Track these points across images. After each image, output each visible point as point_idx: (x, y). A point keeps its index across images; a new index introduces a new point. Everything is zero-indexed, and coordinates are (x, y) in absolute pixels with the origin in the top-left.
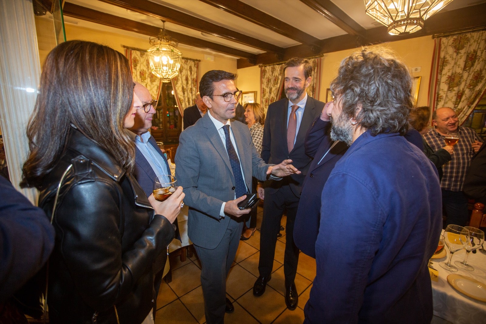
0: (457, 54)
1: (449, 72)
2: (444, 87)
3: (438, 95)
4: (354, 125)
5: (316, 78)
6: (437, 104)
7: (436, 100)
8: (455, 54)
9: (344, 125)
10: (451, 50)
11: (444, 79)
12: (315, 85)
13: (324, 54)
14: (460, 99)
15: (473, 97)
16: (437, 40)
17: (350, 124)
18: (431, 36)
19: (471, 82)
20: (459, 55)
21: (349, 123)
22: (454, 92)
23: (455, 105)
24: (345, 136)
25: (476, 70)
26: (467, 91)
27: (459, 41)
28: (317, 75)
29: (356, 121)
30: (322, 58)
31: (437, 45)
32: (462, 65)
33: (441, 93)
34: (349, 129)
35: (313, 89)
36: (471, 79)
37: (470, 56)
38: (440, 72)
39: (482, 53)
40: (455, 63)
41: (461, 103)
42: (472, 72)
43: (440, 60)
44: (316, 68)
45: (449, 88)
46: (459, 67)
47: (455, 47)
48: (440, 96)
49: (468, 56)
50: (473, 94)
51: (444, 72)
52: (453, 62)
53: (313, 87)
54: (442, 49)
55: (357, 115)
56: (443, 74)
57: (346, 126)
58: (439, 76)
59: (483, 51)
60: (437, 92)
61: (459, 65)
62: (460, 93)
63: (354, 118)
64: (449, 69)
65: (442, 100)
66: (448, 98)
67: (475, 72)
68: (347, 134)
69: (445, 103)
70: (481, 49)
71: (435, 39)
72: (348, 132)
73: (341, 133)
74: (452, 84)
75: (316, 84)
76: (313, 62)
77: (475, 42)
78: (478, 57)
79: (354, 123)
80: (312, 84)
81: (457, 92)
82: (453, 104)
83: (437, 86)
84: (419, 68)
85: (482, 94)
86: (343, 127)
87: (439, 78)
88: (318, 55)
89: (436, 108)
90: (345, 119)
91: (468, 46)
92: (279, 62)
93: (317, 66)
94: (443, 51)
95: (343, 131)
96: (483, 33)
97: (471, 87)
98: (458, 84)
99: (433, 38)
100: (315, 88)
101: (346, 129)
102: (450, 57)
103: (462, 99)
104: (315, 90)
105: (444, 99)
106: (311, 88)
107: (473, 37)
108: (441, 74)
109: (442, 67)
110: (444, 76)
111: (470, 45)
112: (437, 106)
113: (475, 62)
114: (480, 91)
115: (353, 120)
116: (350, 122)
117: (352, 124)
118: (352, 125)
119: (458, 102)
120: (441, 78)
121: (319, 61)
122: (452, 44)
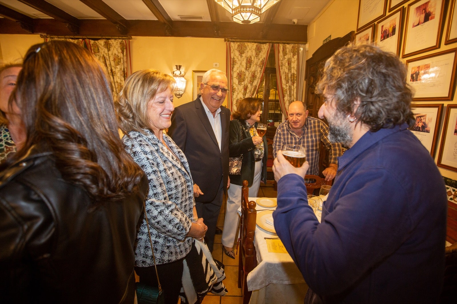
0: (241, 57)
1: (238, 69)
2: (236, 81)
3: (233, 88)
4: (352, 122)
5: (127, 62)
6: (233, 94)
7: (232, 91)
8: (240, 57)
9: (341, 124)
10: (237, 53)
11: (235, 75)
12: (125, 70)
13: (133, 37)
14: (246, 91)
15: (252, 90)
16: (228, 43)
17: (349, 121)
18: (223, 39)
19: (251, 79)
20: (242, 58)
21: (346, 122)
22: (242, 86)
23: (244, 95)
24: (342, 136)
25: (253, 71)
26: (249, 85)
27: (241, 47)
28: (127, 58)
29: (355, 117)
30: (130, 40)
31: (228, 47)
32: (245, 66)
33: (235, 86)
34: (347, 128)
35: (124, 74)
36: (250, 77)
37: (248, 60)
38: (232, 69)
39: (254, 59)
40: (241, 64)
41: (247, 94)
42: (250, 72)
43: (231, 59)
44: (125, 50)
45: (239, 82)
46: (243, 67)
47: (239, 51)
48: (234, 88)
49: (247, 59)
50: (252, 88)
51: (235, 69)
52: (239, 62)
53: (124, 71)
54: (232, 51)
55: (355, 110)
56: (234, 71)
57: (343, 125)
58: (232, 72)
59: (254, 57)
60: (232, 85)
61: (243, 65)
62: (245, 86)
63: (353, 115)
64: (238, 68)
65: (235, 91)
66: (239, 90)
67: (252, 72)
68: (345, 134)
69: (237, 94)
70: (254, 56)
71: (226, 42)
72: (346, 131)
73: (339, 133)
74: (240, 80)
75: (127, 68)
76: (120, 43)
77: (250, 49)
78: (252, 61)
79: (352, 120)
80: (122, 68)
81: (243, 86)
82: (243, 94)
83: (232, 80)
84: (218, 64)
85: (257, 88)
86: (341, 126)
87: (232, 74)
88: (125, 36)
89: (233, 97)
90: (341, 118)
91: (246, 52)
92: (74, 35)
93: (126, 49)
94: (232, 52)
95: (340, 130)
96: (253, 44)
97: (251, 83)
98: (244, 80)
99: (225, 41)
100: (127, 73)
101: (343, 128)
102: (237, 58)
103: (247, 92)
104: (127, 75)
105: (237, 91)
106: (122, 73)
107: (249, 46)
108: (233, 71)
109: (233, 65)
110: (235, 73)
111: (247, 52)
112: (233, 96)
113: (251, 64)
114: (256, 86)
115: (351, 116)
116: (347, 120)
117: (350, 121)
118: (350, 123)
119: (245, 94)
120: (233, 73)
121: (128, 43)
122: (237, 48)
